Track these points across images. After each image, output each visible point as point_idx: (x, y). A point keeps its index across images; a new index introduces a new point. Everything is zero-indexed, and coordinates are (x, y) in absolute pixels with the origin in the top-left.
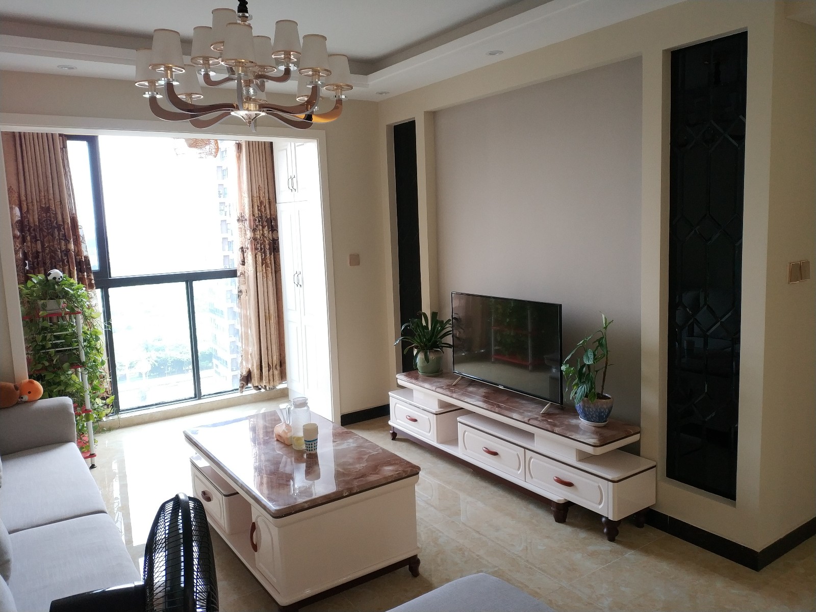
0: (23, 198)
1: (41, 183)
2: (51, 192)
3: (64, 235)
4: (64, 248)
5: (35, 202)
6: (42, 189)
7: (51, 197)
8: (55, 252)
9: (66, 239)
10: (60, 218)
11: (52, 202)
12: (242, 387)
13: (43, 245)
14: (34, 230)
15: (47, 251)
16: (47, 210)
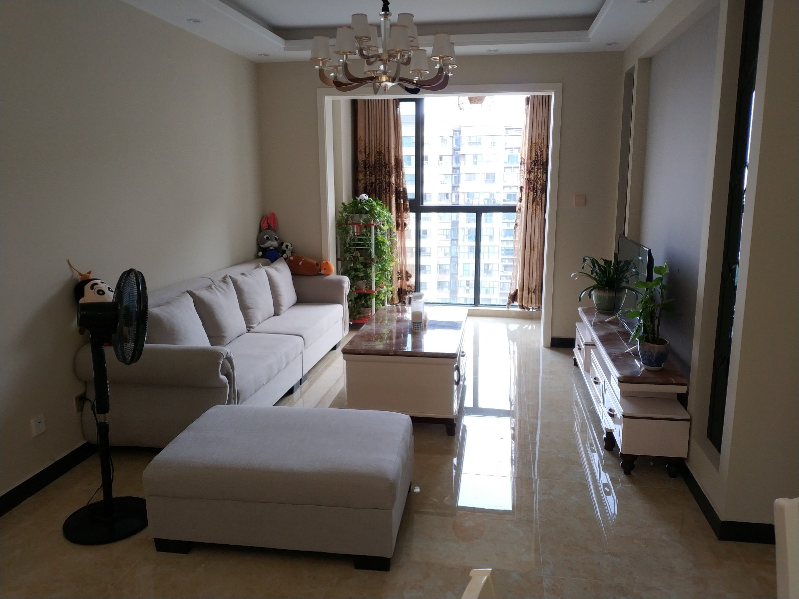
0: (367, 145)
1: (378, 135)
2: (383, 140)
3: (389, 172)
4: (387, 181)
5: (373, 147)
6: (378, 138)
7: (383, 144)
8: (382, 183)
9: (389, 174)
10: (387, 159)
11: (383, 147)
12: (509, 304)
13: (376, 178)
14: (371, 167)
15: (378, 182)
16: (380, 153)
